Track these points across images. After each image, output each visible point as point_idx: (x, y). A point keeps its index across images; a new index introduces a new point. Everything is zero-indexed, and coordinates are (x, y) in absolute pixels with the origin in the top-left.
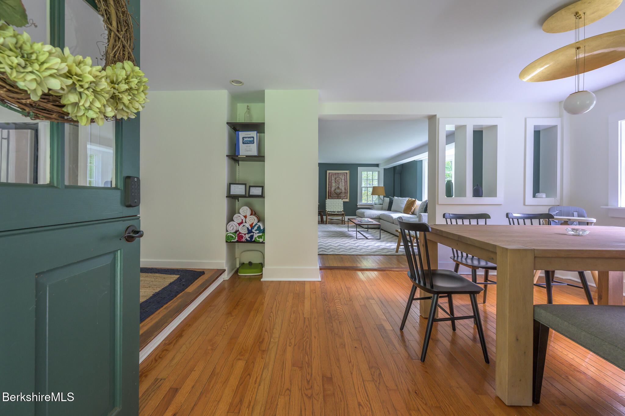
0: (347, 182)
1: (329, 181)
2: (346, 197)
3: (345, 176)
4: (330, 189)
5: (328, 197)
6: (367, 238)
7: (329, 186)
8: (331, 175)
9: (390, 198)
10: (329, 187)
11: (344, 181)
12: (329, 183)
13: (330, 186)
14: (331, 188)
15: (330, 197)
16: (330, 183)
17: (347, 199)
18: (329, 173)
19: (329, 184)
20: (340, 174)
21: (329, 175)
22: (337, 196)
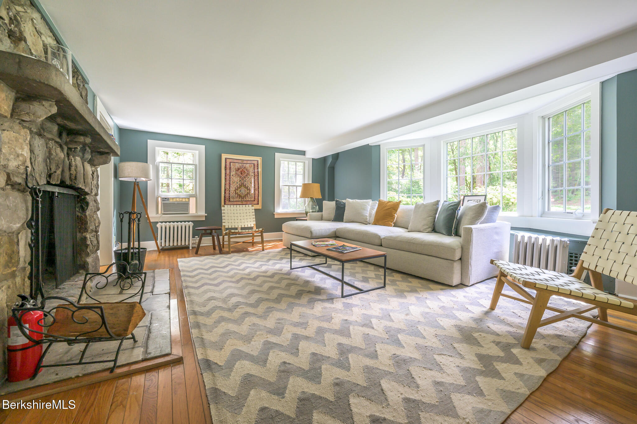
0: (258, 176)
1: (226, 173)
2: (256, 202)
3: (254, 166)
4: (227, 187)
5: (225, 202)
6: (361, 291)
7: (226, 181)
8: (230, 162)
9: (337, 201)
10: (225, 184)
11: (253, 175)
12: (226, 176)
13: (228, 182)
14: (230, 186)
15: (227, 202)
16: (228, 177)
17: (258, 204)
18: (226, 159)
19: (226, 179)
20: (245, 162)
21: (226, 162)
22: (240, 200)
